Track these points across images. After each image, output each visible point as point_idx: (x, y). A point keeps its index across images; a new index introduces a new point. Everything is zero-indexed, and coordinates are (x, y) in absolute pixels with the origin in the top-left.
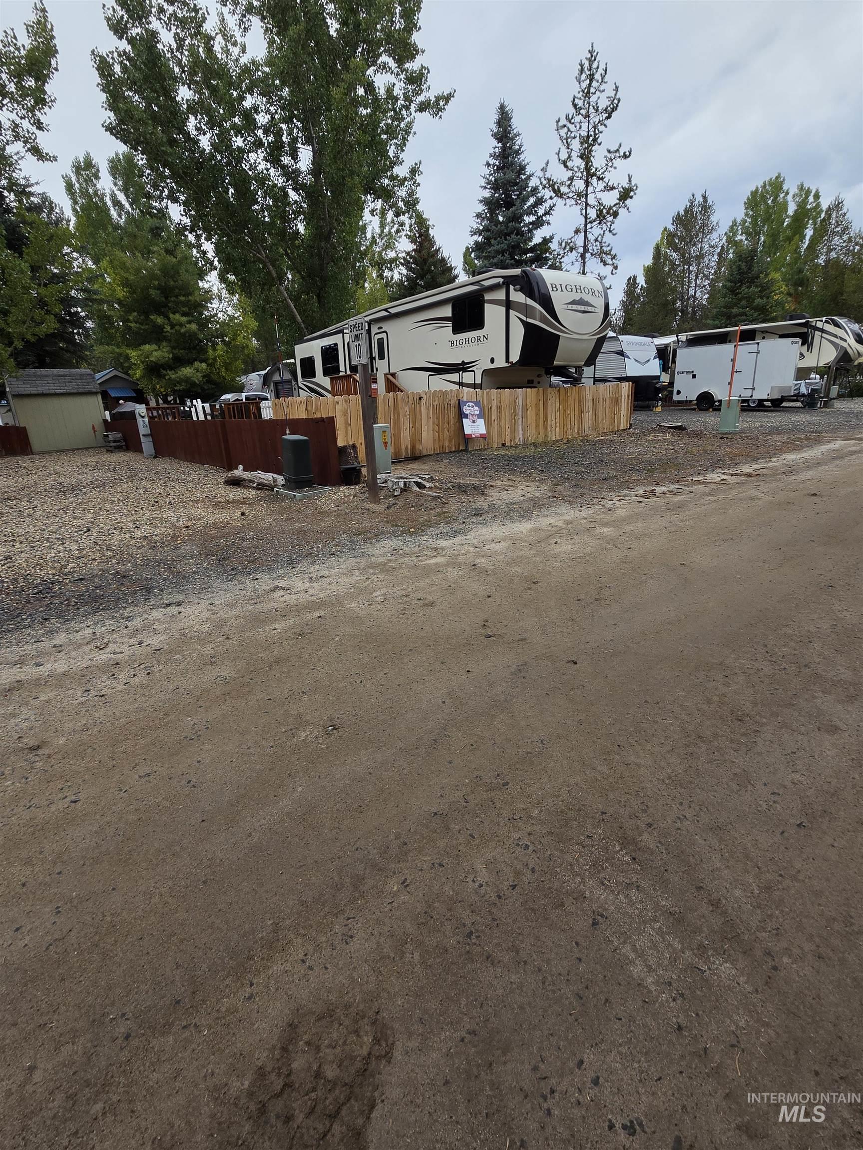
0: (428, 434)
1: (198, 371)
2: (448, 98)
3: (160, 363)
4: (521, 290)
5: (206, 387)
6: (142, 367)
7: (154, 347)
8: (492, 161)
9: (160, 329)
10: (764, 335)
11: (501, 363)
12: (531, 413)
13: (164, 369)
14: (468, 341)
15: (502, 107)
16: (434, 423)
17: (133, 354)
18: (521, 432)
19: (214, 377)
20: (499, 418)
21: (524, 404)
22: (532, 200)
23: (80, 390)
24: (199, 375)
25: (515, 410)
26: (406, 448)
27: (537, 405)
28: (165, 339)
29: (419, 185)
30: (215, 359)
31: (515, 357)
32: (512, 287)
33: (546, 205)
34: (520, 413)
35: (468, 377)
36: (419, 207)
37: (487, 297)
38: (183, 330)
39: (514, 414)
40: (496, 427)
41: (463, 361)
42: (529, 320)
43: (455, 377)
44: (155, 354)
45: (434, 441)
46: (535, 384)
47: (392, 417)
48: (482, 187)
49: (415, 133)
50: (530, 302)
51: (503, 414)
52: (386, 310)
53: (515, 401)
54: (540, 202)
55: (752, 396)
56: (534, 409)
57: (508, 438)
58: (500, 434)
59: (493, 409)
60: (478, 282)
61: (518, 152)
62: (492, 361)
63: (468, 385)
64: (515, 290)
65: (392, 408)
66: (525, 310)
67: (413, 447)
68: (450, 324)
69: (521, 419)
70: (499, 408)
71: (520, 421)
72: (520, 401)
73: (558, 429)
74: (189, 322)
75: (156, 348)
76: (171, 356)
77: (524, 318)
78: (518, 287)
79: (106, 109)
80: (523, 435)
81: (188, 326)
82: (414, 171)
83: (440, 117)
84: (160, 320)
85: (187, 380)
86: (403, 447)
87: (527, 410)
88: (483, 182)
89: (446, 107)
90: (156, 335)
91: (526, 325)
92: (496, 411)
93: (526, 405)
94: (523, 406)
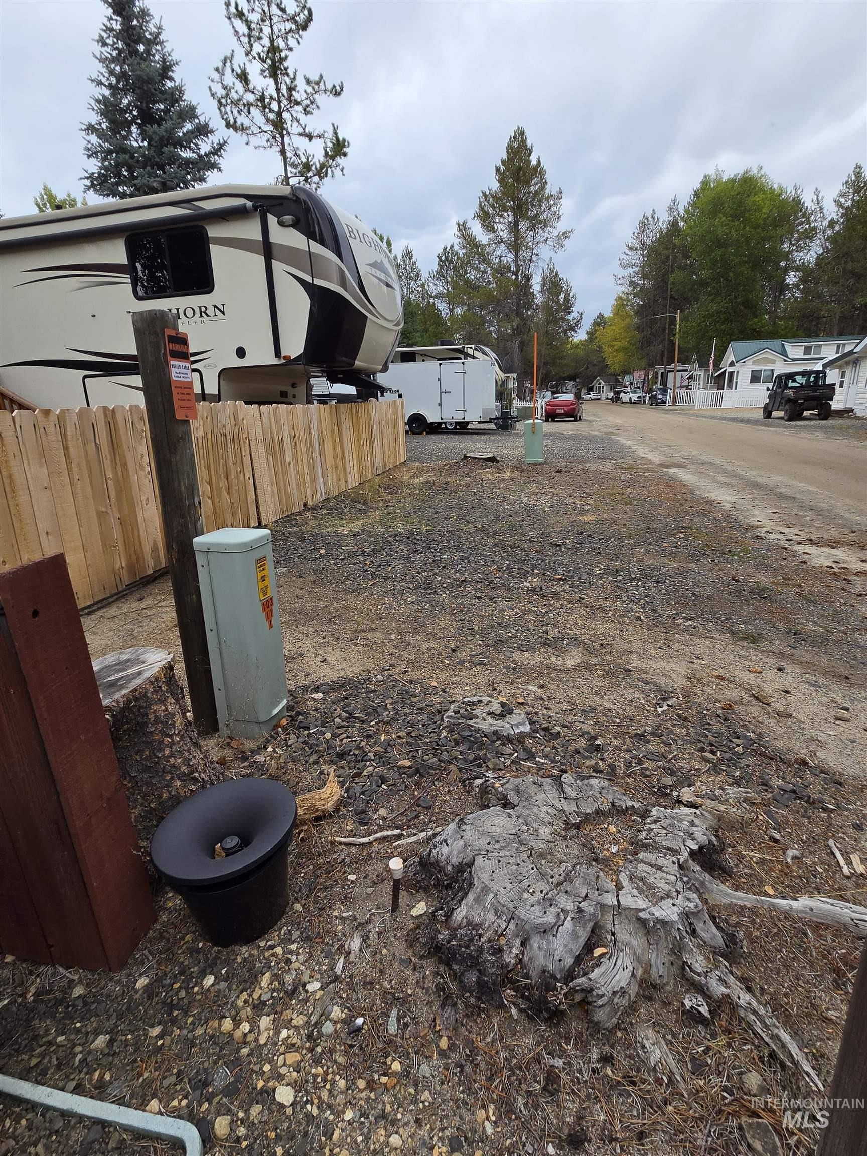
4: (294, 226)
10: (424, 358)
11: (263, 358)
12: (328, 445)
20: (295, 459)
21: (320, 432)
22: (188, 127)
26: (155, 549)
27: (332, 431)
31: (294, 346)
33: (214, 139)
34: (317, 448)
37: (213, 231)
39: (310, 449)
40: (293, 476)
42: (318, 282)
46: (290, 399)
47: (110, 475)
48: (93, 81)
50: (316, 248)
51: (298, 449)
53: (309, 427)
54: (203, 131)
55: (464, 419)
56: (330, 439)
57: (309, 496)
58: (299, 488)
62: (241, 353)
64: (281, 224)
65: (106, 450)
66: (311, 262)
68: (126, 278)
69: (319, 457)
73: (355, 468)
77: (308, 279)
78: (288, 218)
80: (324, 484)
86: (147, 549)
91: (313, 291)
92: (289, 445)
93: (322, 433)
94: (318, 435)
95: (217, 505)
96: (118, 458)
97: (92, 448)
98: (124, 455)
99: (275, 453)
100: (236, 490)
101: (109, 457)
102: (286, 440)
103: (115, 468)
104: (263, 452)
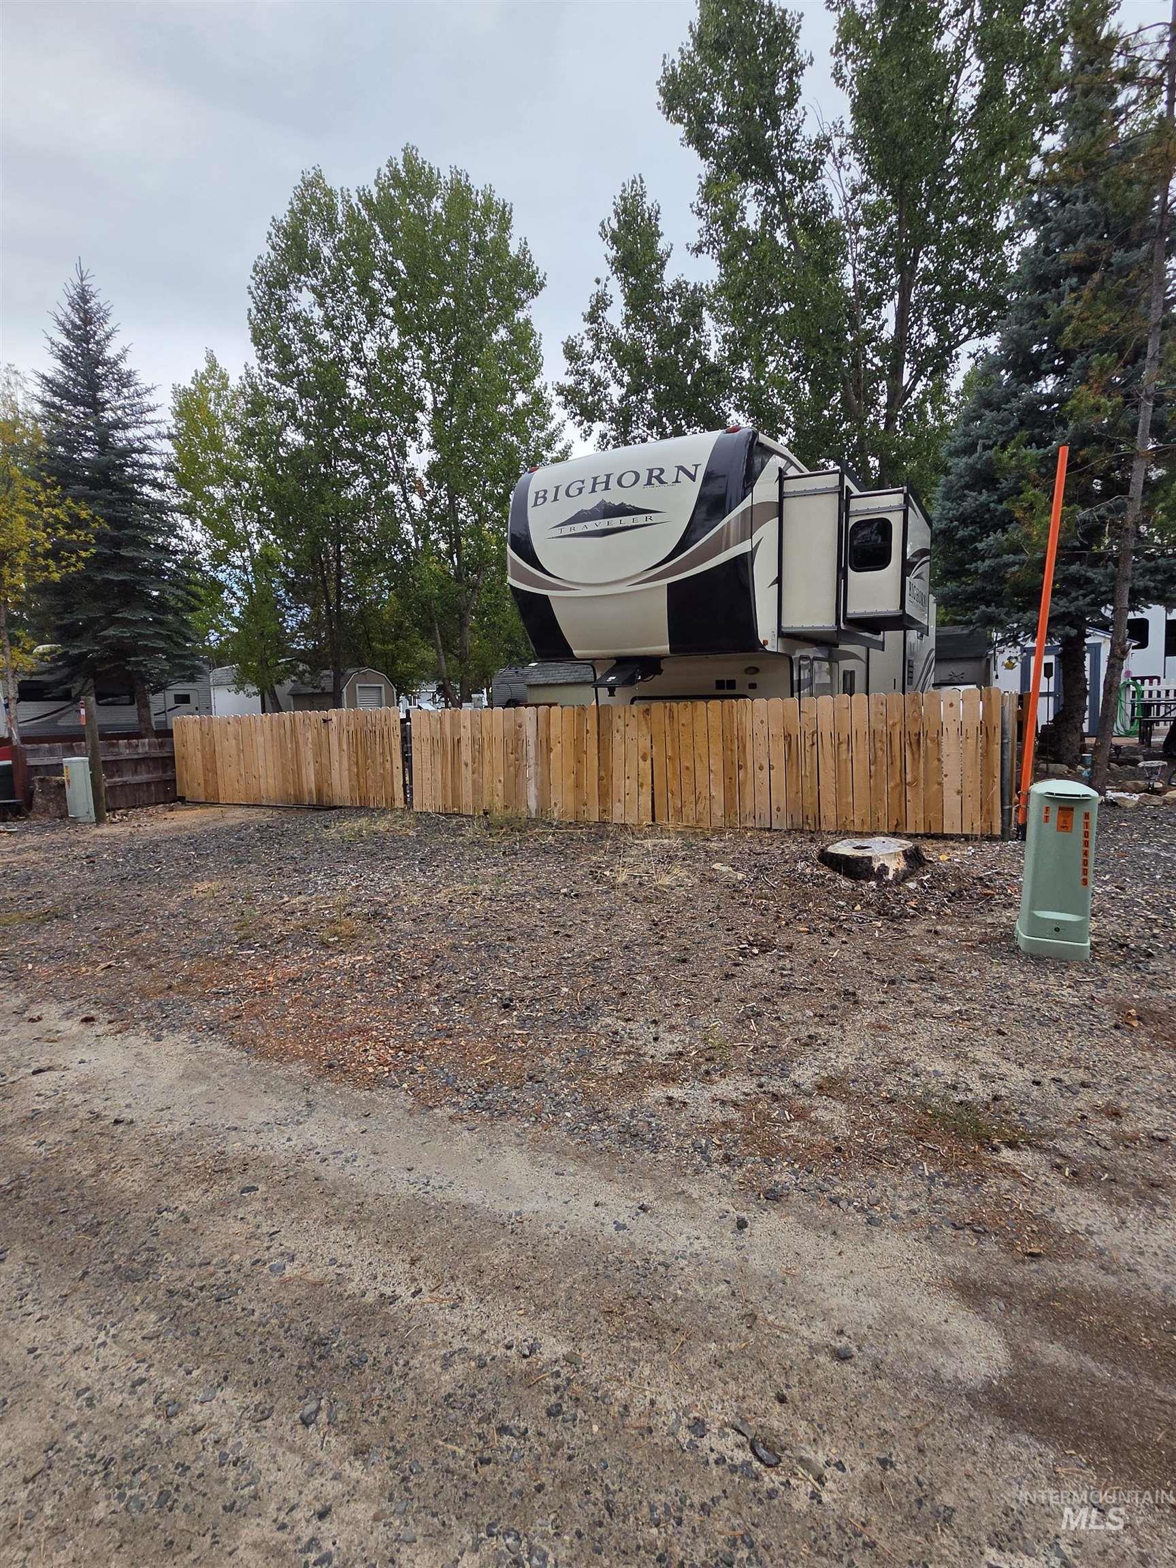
16: (349, 759)
21: (543, 738)
25: (516, 749)
34: (532, 755)
39: (515, 755)
40: (470, 777)
45: (352, 790)
53: (516, 732)
57: (499, 802)
59: (463, 743)
67: (320, 790)
69: (533, 766)
70: (478, 747)
71: (532, 769)
72: (530, 731)
87: (550, 750)
92: (470, 748)
93: (548, 740)
94: (539, 744)
95: (362, 780)
99: (445, 752)
100: (381, 775)
104: (426, 749)
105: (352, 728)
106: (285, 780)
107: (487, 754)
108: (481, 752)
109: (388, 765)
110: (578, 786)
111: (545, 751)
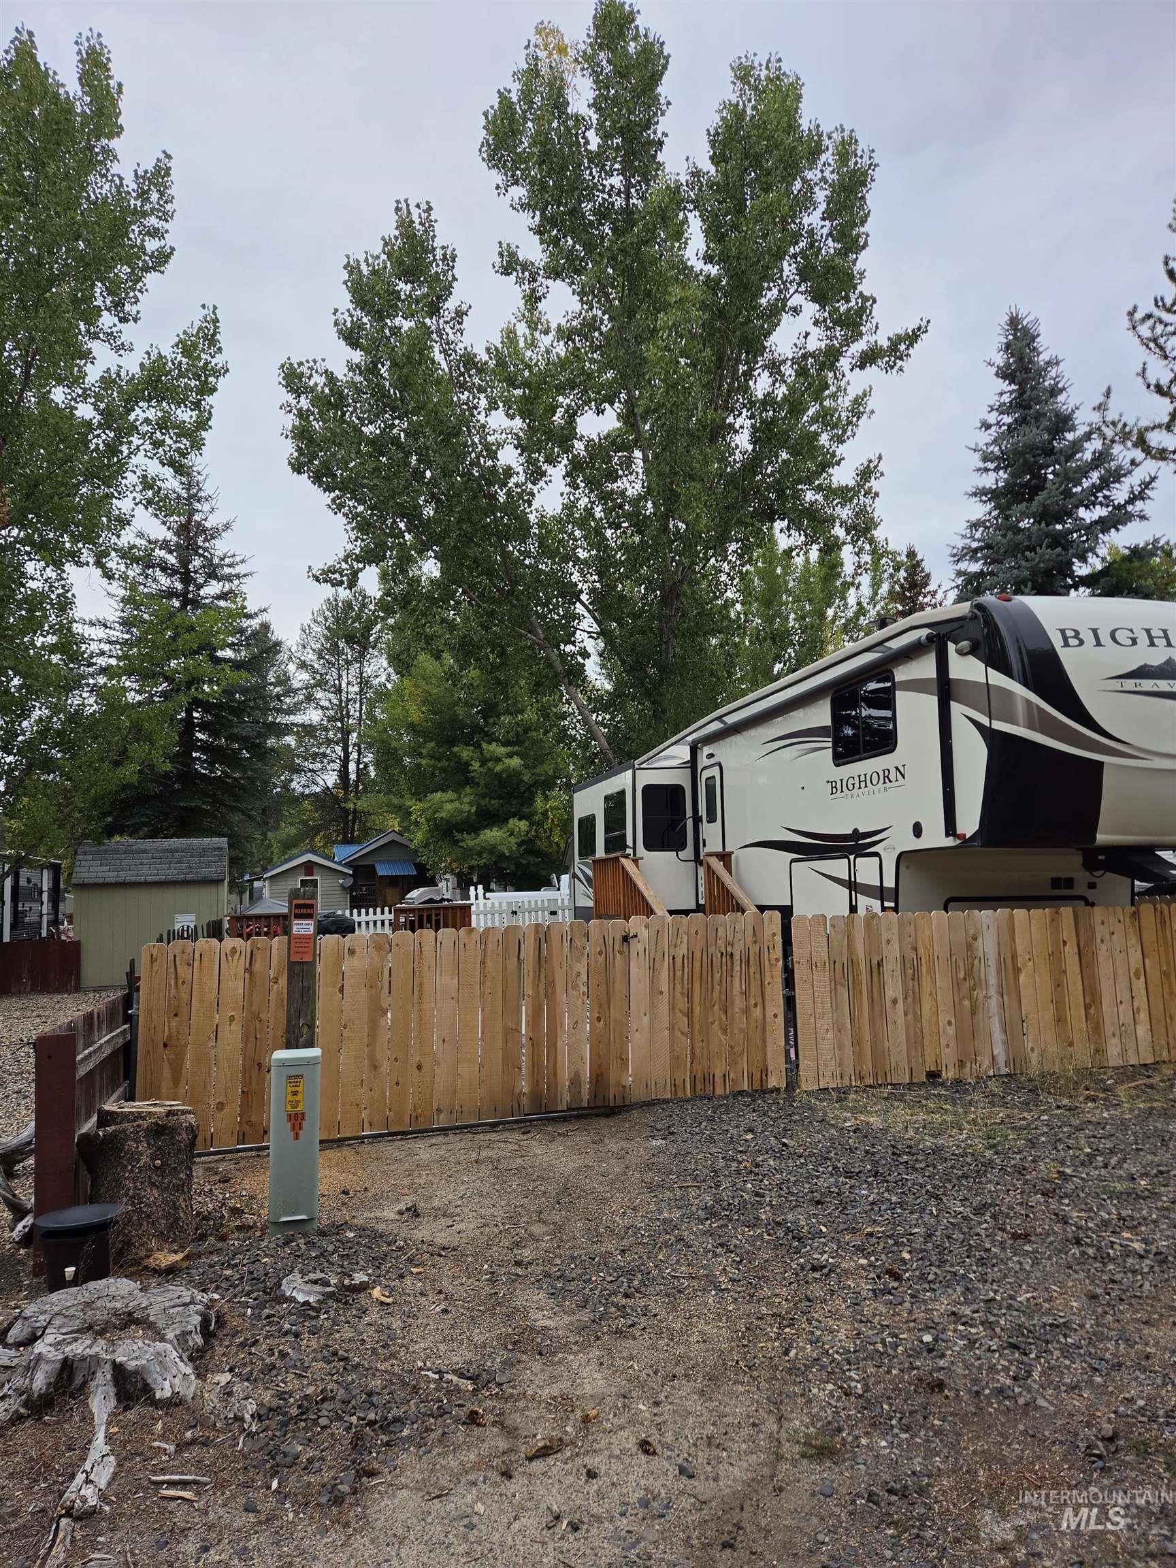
0: (651, 1041)
1: (512, 834)
2: (912, 338)
3: (454, 820)
4: (973, 651)
5: (524, 862)
6: (425, 827)
7: (450, 795)
8: (992, 418)
9: (463, 767)
11: (935, 838)
13: (459, 831)
14: (863, 781)
15: (1014, 322)
16: (673, 1007)
17: (416, 807)
18: (998, 1036)
19: (542, 845)
20: (913, 995)
21: (1007, 954)
22: (1094, 476)
23: (189, 877)
24: (513, 840)
25: (969, 974)
26: (575, 1081)
28: (469, 781)
29: (877, 494)
30: (545, 814)
31: (969, 821)
32: (951, 647)
34: (993, 980)
35: (866, 870)
36: (879, 534)
37: (900, 674)
38: (498, 769)
39: (968, 982)
40: (901, 1021)
41: (856, 831)
42: (998, 725)
43: (838, 867)
44: (448, 806)
45: (675, 1060)
48: (974, 470)
49: (872, 412)
50: (997, 679)
52: (719, 718)
53: (969, 947)
56: (1045, 969)
57: (949, 1057)
58: (916, 1042)
59: (887, 967)
60: (880, 643)
61: (1054, 391)
62: (917, 830)
63: (868, 890)
64: (960, 653)
66: (987, 699)
67: (599, 1078)
68: (828, 742)
69: (995, 998)
70: (912, 969)
71: (994, 1003)
72: (988, 946)
74: (510, 756)
75: (455, 796)
76: (473, 809)
77: (984, 720)
78: (965, 644)
79: (287, 437)
80: (1006, 1044)
81: (506, 761)
82: (866, 473)
83: (901, 369)
84: (465, 753)
85: (493, 849)
86: (565, 1077)
87: (1017, 971)
88: (976, 460)
89: (911, 351)
90: (458, 776)
91: (989, 735)
92: (898, 973)
93: (1014, 957)
94: (1001, 961)
95: (698, 1045)
96: (543, 975)
97: (512, 963)
98: (553, 972)
99: (856, 983)
100: (742, 1030)
101: (531, 974)
102: (891, 965)
103: (536, 986)
104: (822, 980)
105: (682, 950)
106: (510, 1063)
107: (926, 982)
108: (916, 977)
109: (757, 1012)
110: (1060, 1020)
111: (1010, 971)
